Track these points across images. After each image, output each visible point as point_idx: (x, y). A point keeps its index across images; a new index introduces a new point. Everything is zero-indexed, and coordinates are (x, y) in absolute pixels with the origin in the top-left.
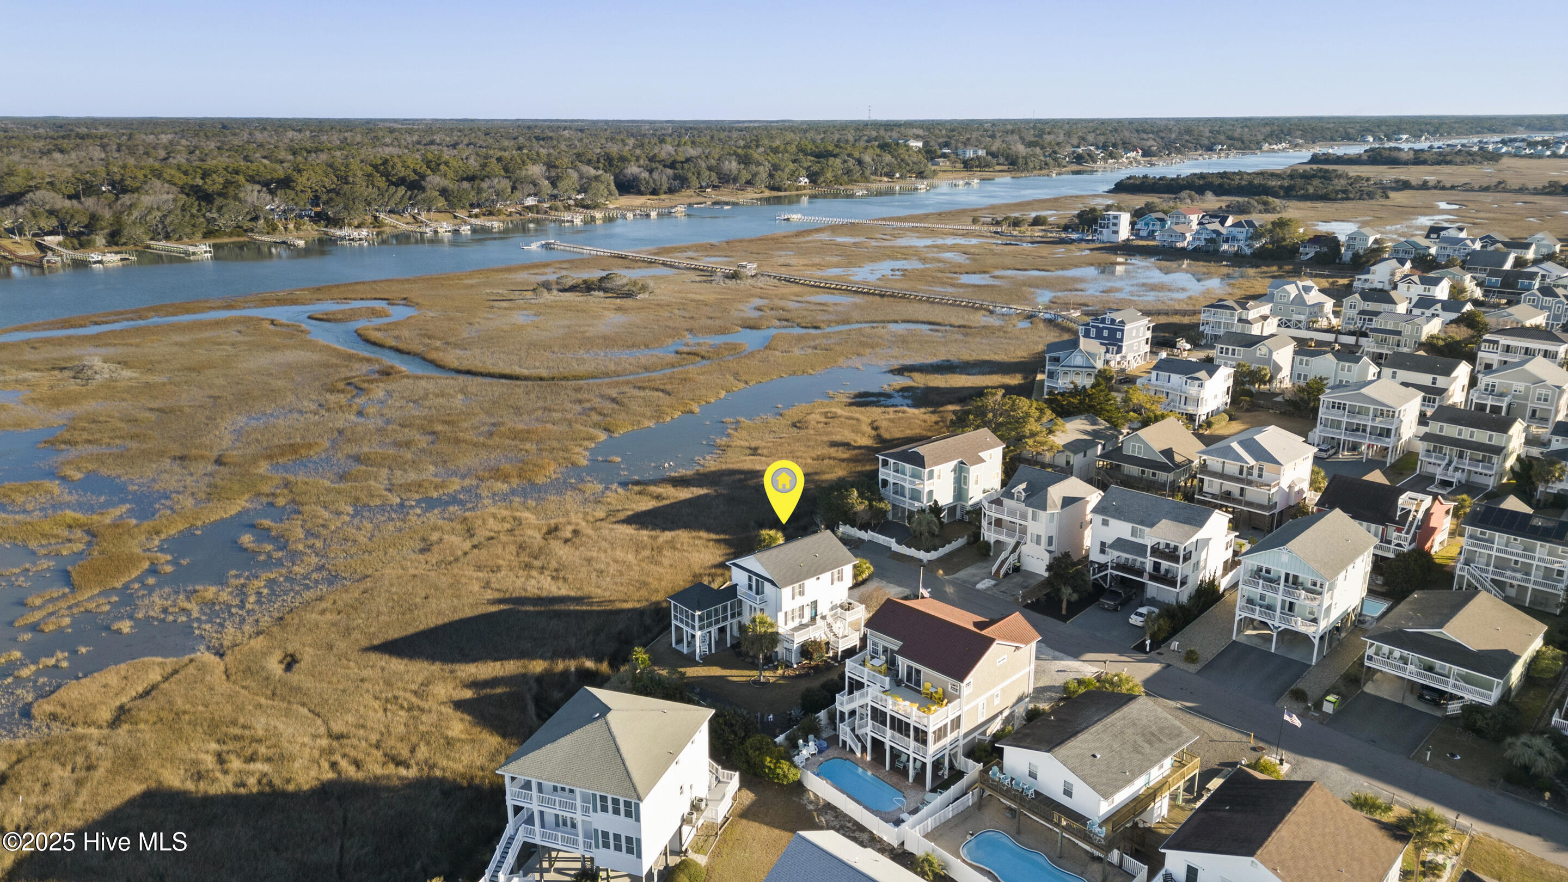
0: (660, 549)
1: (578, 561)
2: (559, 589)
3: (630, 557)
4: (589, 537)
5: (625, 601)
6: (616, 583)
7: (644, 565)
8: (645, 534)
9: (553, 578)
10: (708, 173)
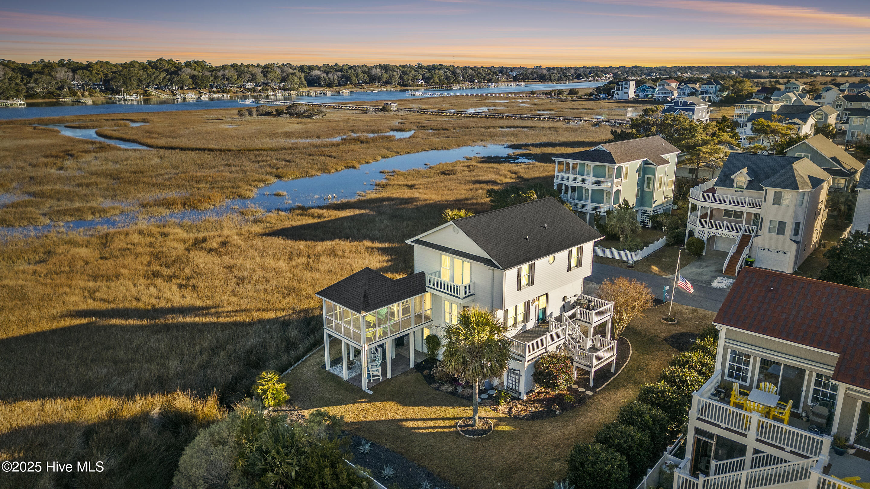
0: (317, 256)
1: (216, 269)
2: (184, 297)
3: (282, 264)
4: (239, 247)
5: (267, 310)
6: (258, 290)
7: (297, 271)
8: (301, 245)
9: (180, 286)
10: (362, 74)
